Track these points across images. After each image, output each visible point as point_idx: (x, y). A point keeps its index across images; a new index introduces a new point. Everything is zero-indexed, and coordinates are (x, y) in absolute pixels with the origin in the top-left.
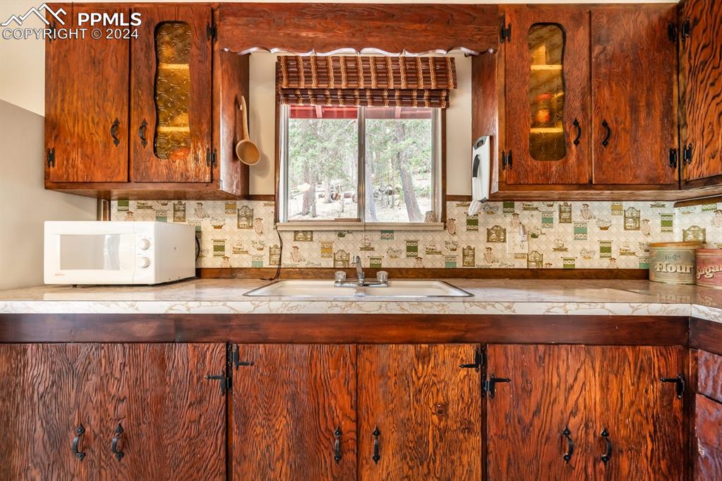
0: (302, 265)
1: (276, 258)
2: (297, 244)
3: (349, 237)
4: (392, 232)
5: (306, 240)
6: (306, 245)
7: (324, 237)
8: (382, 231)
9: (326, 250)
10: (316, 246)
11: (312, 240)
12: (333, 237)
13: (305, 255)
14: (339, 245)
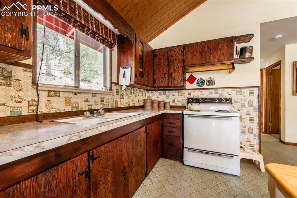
0: (54, 111)
1: (34, 108)
2: (50, 98)
3: (79, 95)
4: (96, 94)
5: (56, 96)
6: (56, 99)
7: (66, 95)
8: (93, 93)
9: (68, 102)
10: (62, 100)
11: (59, 96)
12: (72, 95)
13: (55, 105)
14: (74, 99)
